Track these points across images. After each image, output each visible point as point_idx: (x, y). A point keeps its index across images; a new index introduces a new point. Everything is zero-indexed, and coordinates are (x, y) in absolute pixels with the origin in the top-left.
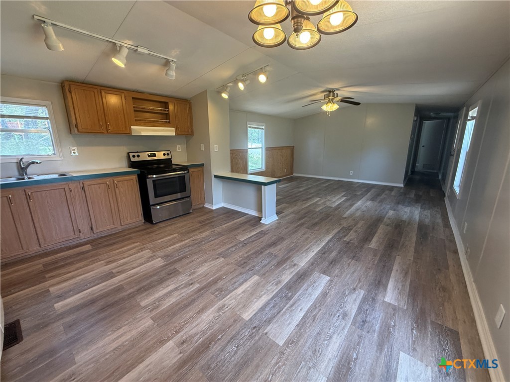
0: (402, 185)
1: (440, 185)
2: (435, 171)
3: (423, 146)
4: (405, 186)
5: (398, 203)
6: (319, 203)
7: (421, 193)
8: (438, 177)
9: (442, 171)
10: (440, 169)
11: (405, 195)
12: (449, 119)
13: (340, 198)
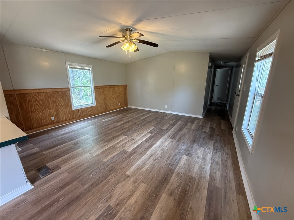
0: (202, 117)
1: (228, 115)
2: (224, 102)
3: (217, 86)
4: (204, 117)
5: (194, 141)
6: (117, 146)
7: (214, 126)
8: (226, 108)
9: (229, 103)
10: (227, 101)
11: (202, 128)
12: (232, 67)
13: (144, 136)
